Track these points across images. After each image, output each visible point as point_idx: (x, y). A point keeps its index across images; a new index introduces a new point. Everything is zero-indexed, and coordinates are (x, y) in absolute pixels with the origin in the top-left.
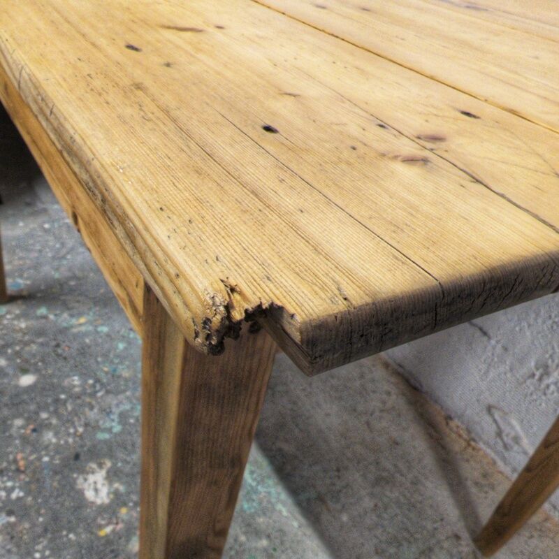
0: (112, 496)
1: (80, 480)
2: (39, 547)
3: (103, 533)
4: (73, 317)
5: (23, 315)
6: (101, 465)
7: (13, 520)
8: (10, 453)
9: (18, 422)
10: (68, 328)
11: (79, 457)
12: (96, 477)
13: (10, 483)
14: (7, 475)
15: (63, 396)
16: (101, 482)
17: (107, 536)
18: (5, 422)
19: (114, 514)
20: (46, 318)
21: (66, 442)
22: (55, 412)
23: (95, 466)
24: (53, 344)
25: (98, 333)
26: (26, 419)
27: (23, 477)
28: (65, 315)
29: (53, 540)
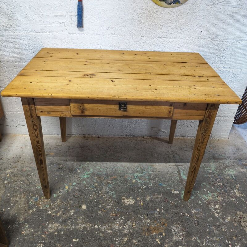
0: (133, 200)
1: (126, 204)
2: (140, 217)
3: (142, 204)
4: (64, 189)
5: (54, 201)
6: (123, 199)
7: (130, 220)
8: (109, 216)
9: (99, 212)
10: (68, 192)
11: (119, 203)
12: (126, 201)
13: (119, 219)
14: (116, 219)
15: (96, 200)
16: (128, 200)
17: (143, 204)
18: (97, 216)
19: (138, 201)
20: (59, 195)
21: (112, 204)
22: (100, 204)
23: (123, 200)
24: (72, 197)
25: (75, 185)
26: (99, 210)
27: (118, 215)
28: (61, 190)
29: (139, 214)
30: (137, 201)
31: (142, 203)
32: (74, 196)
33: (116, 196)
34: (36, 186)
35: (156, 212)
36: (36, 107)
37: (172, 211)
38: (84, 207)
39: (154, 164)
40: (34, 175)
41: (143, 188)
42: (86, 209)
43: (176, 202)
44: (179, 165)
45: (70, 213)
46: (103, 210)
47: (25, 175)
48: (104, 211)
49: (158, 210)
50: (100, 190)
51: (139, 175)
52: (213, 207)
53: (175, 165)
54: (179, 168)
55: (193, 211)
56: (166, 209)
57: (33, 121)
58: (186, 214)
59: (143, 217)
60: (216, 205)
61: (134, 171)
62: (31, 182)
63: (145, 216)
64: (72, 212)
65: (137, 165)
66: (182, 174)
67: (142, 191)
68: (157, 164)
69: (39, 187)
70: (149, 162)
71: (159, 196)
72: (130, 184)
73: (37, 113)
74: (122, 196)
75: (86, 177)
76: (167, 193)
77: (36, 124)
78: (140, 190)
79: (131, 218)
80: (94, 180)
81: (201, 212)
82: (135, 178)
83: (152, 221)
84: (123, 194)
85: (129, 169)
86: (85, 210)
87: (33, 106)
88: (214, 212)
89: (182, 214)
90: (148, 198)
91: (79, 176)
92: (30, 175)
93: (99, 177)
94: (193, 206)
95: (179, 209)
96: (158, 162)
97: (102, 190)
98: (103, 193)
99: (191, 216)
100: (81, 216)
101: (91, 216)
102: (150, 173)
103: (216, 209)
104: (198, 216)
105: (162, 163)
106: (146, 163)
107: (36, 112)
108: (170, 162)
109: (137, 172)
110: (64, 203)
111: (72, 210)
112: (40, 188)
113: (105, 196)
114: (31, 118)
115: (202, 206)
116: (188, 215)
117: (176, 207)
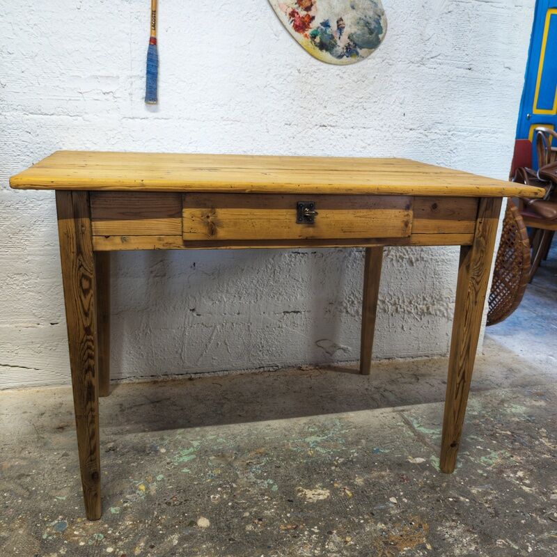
0: (325, 489)
1: (311, 501)
2: (357, 521)
3: (350, 495)
4: (135, 492)
5: (114, 522)
6: (299, 491)
7: (335, 531)
8: (279, 532)
9: (249, 528)
10: (148, 497)
11: (290, 500)
12: (309, 493)
13: (306, 533)
14: (298, 534)
15: (230, 504)
16: (313, 492)
17: (352, 493)
18: (247, 535)
19: (338, 489)
20: (126, 508)
21: (275, 505)
22: (245, 509)
23: (300, 494)
24: (164, 506)
25: (163, 480)
26: (248, 523)
27: (301, 526)
28: (128, 496)
29: (352, 515)
30: (334, 491)
31: (348, 492)
32: (169, 504)
33: (280, 488)
34: (51, 498)
35: (391, 505)
36: (93, 223)
37: (425, 497)
38: (203, 522)
39: (344, 415)
40: (39, 474)
41: (337, 462)
42: (211, 525)
43: (427, 479)
44: (403, 411)
45: (171, 541)
46: (256, 521)
47: (11, 478)
48: (260, 522)
49: (393, 500)
50: (234, 481)
51: (319, 439)
52: (512, 475)
53: (394, 412)
54: (406, 416)
55: (473, 491)
56: (411, 495)
57: (80, 267)
58: (462, 498)
59: (364, 519)
60: (517, 471)
61: (303, 434)
62: (35, 490)
63: (366, 517)
64: (175, 539)
65: (305, 422)
66: (416, 426)
67: (338, 469)
68: (351, 414)
69: (60, 498)
70: (332, 413)
71: (383, 473)
72: (303, 458)
73: (94, 241)
74: (295, 486)
75: (186, 459)
76: (400, 465)
77: (88, 274)
78: (333, 468)
79: (334, 526)
80: (210, 464)
81: (492, 490)
82: (311, 446)
83: (390, 525)
84: (294, 482)
85: (289, 432)
86: (208, 528)
87: (86, 221)
88: (519, 484)
89: (451, 499)
90: (359, 481)
91: (168, 460)
92: (29, 475)
93: (221, 455)
94: (470, 480)
95: (440, 490)
96: (352, 410)
97: (239, 481)
98: (243, 487)
99: (473, 499)
100: (204, 542)
101: (230, 540)
102: (343, 432)
103: (520, 479)
104: (490, 498)
105: (363, 411)
106: (326, 415)
107: (92, 239)
108: (379, 407)
109: (312, 434)
110: (145, 523)
111: (173, 533)
112: (64, 498)
113: (249, 491)
114: (78, 255)
115: (487, 478)
116: (467, 500)
117: (433, 487)
